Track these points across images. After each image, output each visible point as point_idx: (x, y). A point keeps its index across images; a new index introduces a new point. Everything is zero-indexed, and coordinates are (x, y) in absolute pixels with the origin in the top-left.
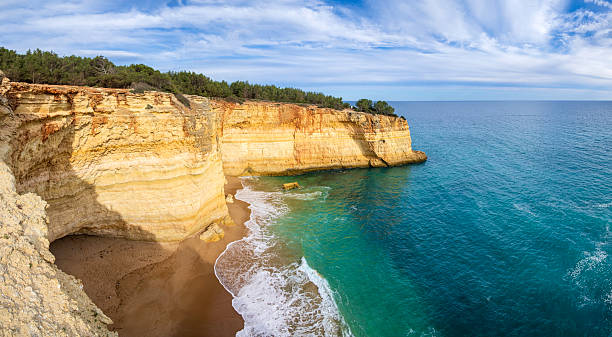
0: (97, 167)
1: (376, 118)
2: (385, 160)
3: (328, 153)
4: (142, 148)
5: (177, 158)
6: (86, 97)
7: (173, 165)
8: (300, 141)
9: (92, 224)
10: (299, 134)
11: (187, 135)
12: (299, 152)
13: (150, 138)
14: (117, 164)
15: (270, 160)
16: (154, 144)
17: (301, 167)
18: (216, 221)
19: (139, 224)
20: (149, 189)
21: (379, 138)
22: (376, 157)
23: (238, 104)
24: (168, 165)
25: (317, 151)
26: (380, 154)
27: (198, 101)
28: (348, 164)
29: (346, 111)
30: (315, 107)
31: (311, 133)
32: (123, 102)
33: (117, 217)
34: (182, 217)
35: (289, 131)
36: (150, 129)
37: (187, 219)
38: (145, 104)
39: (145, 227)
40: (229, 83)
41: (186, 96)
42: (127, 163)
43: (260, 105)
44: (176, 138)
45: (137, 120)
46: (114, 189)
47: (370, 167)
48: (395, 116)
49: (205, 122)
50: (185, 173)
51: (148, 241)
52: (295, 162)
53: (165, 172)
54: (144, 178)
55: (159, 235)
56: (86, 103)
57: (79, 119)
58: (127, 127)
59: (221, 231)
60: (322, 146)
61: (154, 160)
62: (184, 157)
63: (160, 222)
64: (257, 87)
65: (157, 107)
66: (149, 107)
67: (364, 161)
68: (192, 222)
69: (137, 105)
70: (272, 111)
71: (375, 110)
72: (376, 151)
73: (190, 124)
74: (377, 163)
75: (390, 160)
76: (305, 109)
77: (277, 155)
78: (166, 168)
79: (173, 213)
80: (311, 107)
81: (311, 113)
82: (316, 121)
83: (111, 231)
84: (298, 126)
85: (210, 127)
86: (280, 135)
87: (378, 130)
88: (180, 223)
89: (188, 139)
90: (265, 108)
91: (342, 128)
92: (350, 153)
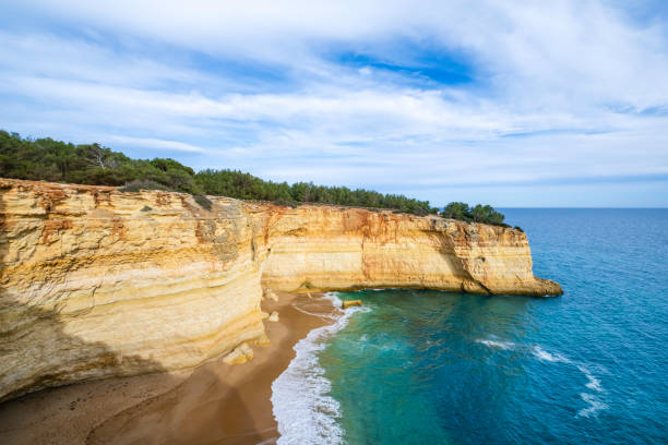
0: (60, 287)
1: (472, 227)
2: (486, 285)
3: (406, 269)
4: (135, 258)
5: (190, 268)
6: (31, 193)
7: (183, 276)
8: (370, 252)
9: (56, 367)
10: (368, 243)
11: (202, 241)
12: (368, 266)
13: (147, 245)
14: (95, 281)
15: (332, 273)
16: (154, 252)
17: (371, 284)
18: (247, 341)
19: (135, 353)
20: (148, 308)
21: (477, 255)
22: (471, 278)
23: (290, 208)
24: (173, 276)
25: (391, 264)
26: (477, 276)
27: (224, 202)
28: (432, 284)
29: (430, 217)
30: (388, 212)
31: (383, 244)
32: (106, 203)
33: (100, 351)
34: (196, 337)
35: (355, 240)
36: (144, 235)
37: (203, 339)
38: (141, 205)
39: (145, 355)
40: (290, 184)
41: (209, 197)
42: (111, 279)
43: (320, 209)
44: (187, 245)
45: (125, 224)
46: (93, 313)
47: (463, 292)
48: (505, 226)
49: (229, 226)
50: (201, 285)
51: (150, 372)
52: (363, 277)
53: (170, 286)
54: (138, 295)
55: (167, 363)
56: (31, 201)
57: (14, 223)
58: (107, 232)
59: (250, 352)
60: (397, 260)
61: (154, 271)
62: (199, 266)
63: (165, 346)
64: (322, 188)
65: (157, 209)
66: (147, 209)
67: (455, 283)
68: (211, 342)
69: (126, 206)
70: (335, 216)
71: (472, 217)
72: (471, 271)
73: (207, 228)
74: (473, 287)
75: (492, 285)
76: (376, 215)
77: (341, 268)
78: (172, 281)
79: (183, 334)
80: (385, 212)
81: (384, 219)
82: (389, 229)
83: (94, 372)
84: (366, 234)
85: (236, 232)
86: (344, 245)
87: (474, 244)
88: (193, 344)
89: (203, 246)
90: (325, 213)
91: (425, 239)
92: (434, 271)
